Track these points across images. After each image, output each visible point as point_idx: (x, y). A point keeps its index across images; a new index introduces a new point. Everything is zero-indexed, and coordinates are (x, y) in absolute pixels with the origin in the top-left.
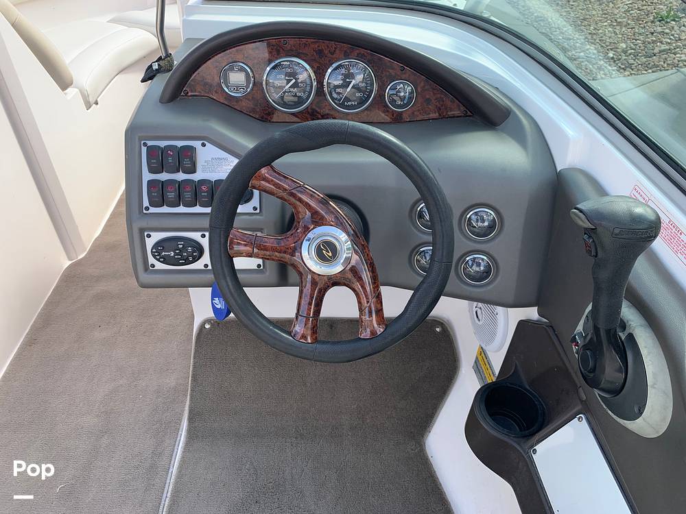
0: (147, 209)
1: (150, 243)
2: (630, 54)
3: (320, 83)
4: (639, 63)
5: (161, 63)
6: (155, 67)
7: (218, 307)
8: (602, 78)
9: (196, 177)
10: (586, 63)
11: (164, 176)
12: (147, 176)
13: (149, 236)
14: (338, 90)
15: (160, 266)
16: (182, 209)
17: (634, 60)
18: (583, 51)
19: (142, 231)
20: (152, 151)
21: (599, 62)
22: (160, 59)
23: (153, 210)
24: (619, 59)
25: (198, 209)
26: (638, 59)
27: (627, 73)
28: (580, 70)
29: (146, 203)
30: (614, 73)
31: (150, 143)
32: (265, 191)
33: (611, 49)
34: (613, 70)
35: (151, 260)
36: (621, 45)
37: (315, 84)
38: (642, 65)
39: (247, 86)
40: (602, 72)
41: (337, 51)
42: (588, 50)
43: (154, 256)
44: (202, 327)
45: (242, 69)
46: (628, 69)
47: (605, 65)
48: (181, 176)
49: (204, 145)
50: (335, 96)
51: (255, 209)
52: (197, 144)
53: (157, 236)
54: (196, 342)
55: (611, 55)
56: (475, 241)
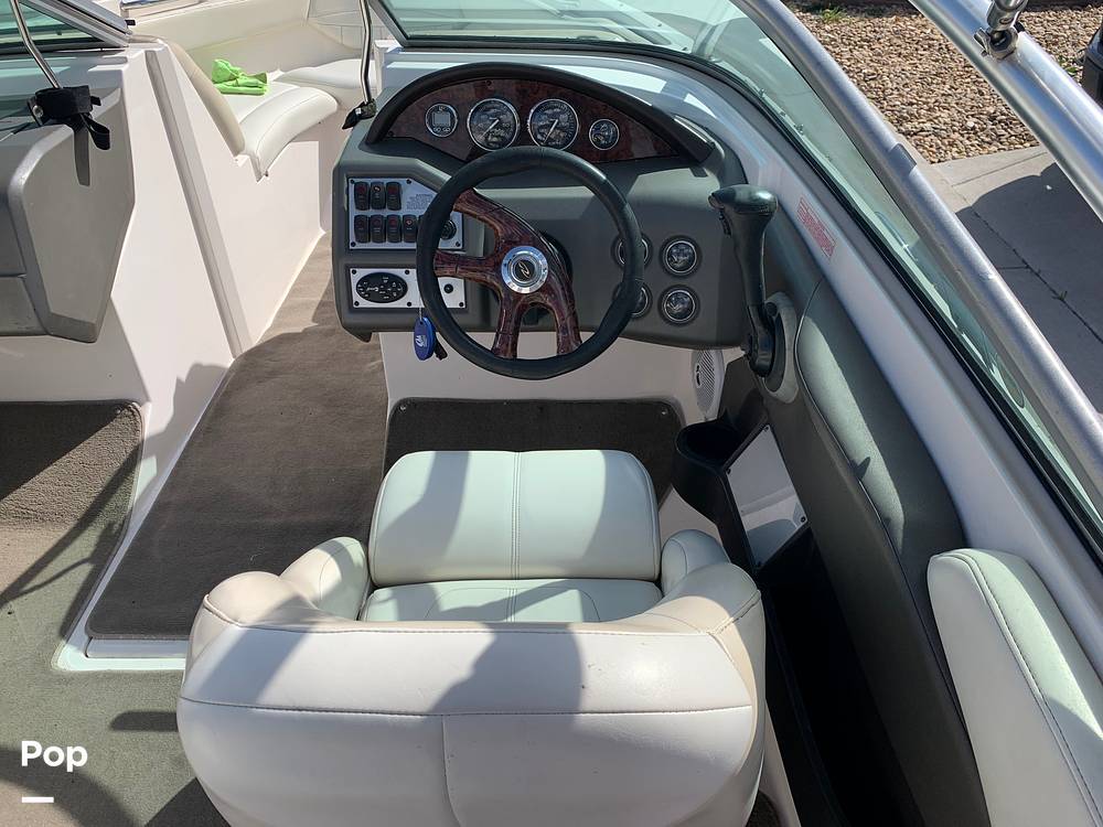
0: (353, 244)
1: (355, 279)
2: (1000, 122)
3: (523, 123)
4: (1012, 133)
5: (365, 109)
6: (359, 112)
7: (421, 345)
8: (954, 158)
9: (401, 213)
10: (933, 137)
11: (371, 212)
12: (354, 212)
13: (354, 272)
14: (542, 131)
15: (364, 303)
16: (387, 245)
17: (1005, 130)
18: (931, 120)
19: (347, 268)
20: (359, 189)
21: (952, 136)
22: (362, 105)
23: (359, 246)
24: (982, 130)
25: (403, 245)
26: (1011, 128)
27: (993, 148)
28: (921, 150)
29: (352, 238)
30: (973, 149)
31: (356, 180)
32: (468, 213)
33: (973, 116)
34: (972, 145)
35: (356, 297)
36: (987, 109)
37: (518, 125)
38: (1016, 136)
39: (452, 127)
40: (955, 149)
41: (540, 92)
42: (936, 118)
43: (359, 292)
44: (396, 409)
45: (447, 110)
46: (995, 143)
47: (961, 138)
48: (386, 212)
49: (409, 182)
50: (539, 137)
51: (458, 244)
52: (403, 181)
53: (362, 273)
54: (390, 425)
55: (970, 124)
56: (675, 276)
